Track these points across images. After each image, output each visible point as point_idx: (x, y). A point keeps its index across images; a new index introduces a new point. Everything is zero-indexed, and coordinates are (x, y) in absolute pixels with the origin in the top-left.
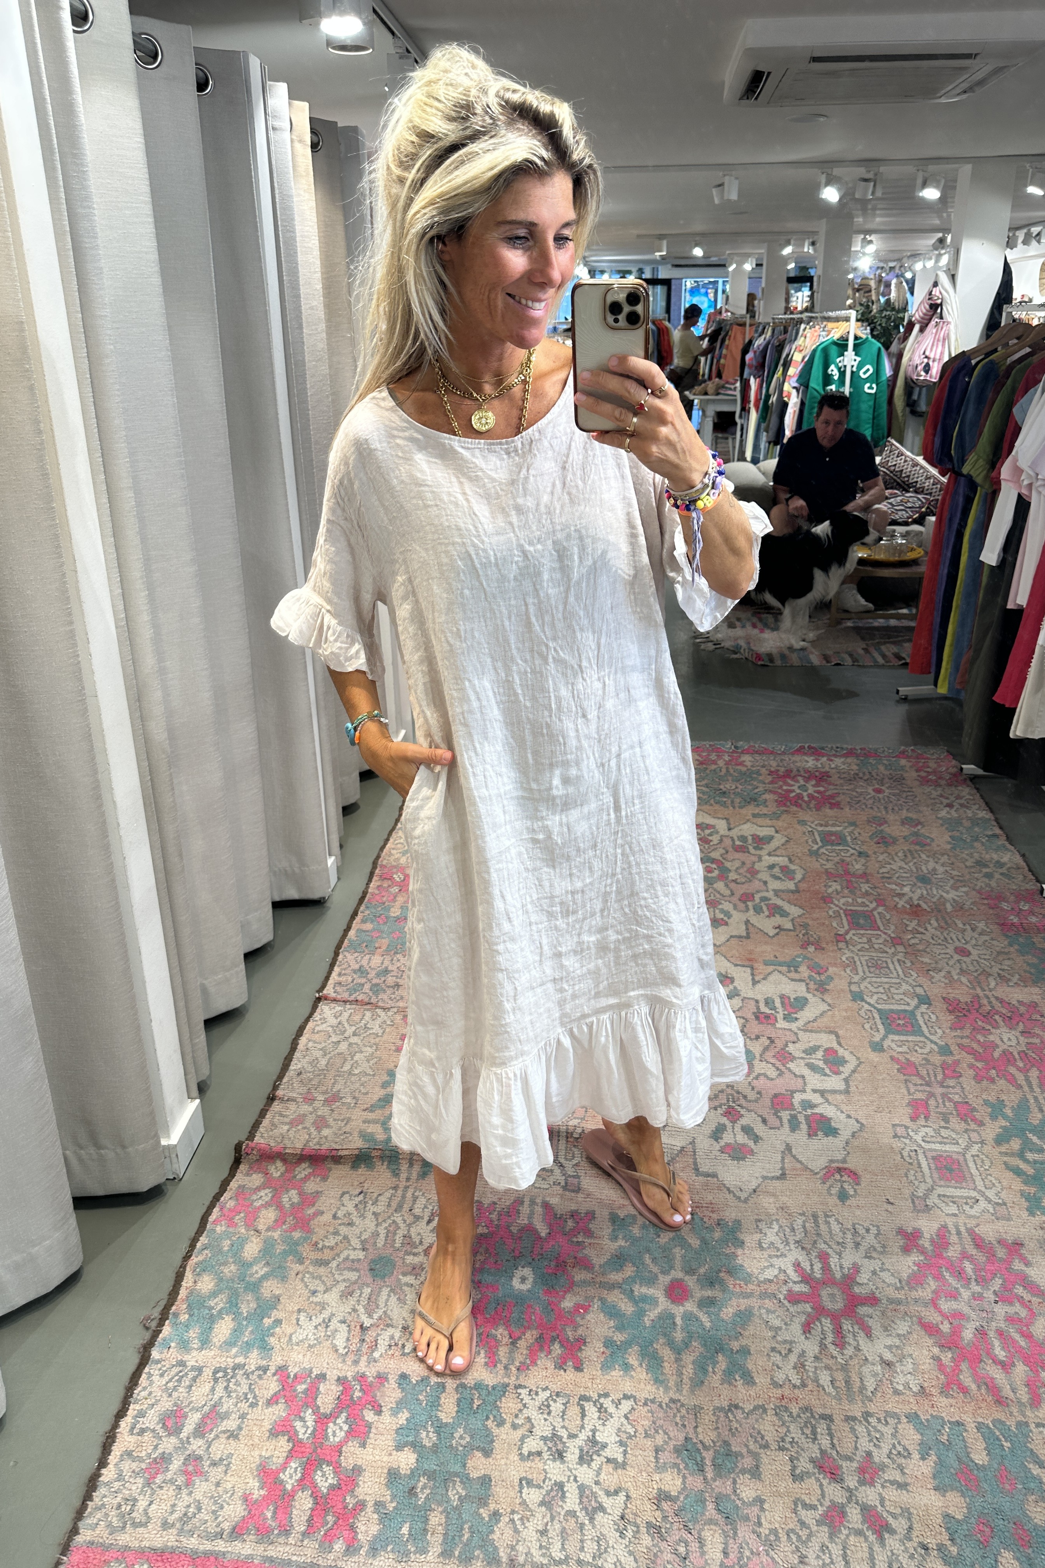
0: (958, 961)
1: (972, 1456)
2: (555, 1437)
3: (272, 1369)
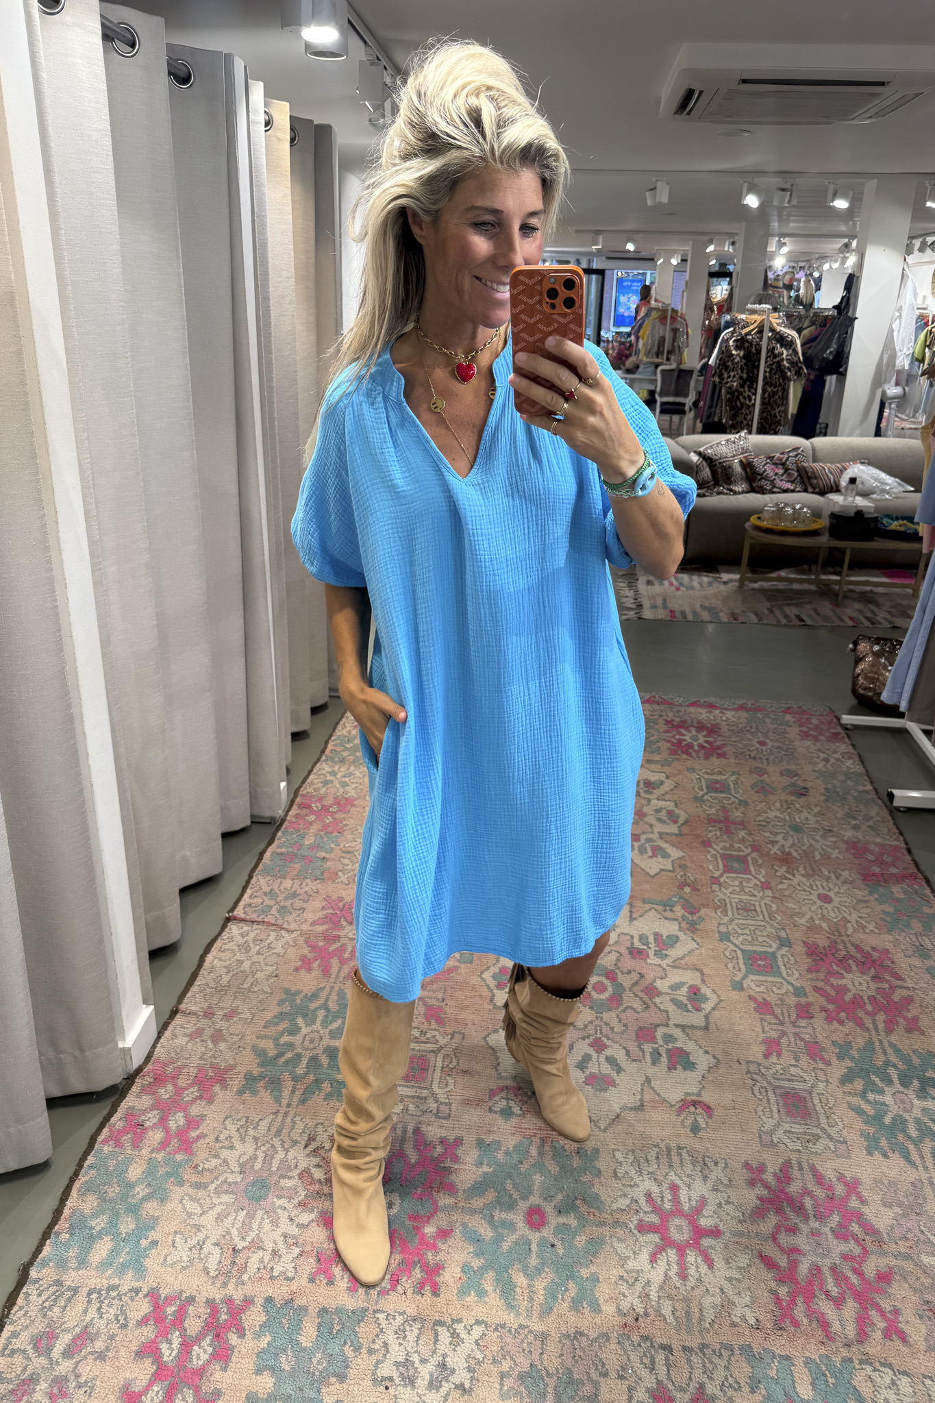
0: (821, 907)
1: (798, 1389)
2: (407, 1363)
3: (145, 1291)
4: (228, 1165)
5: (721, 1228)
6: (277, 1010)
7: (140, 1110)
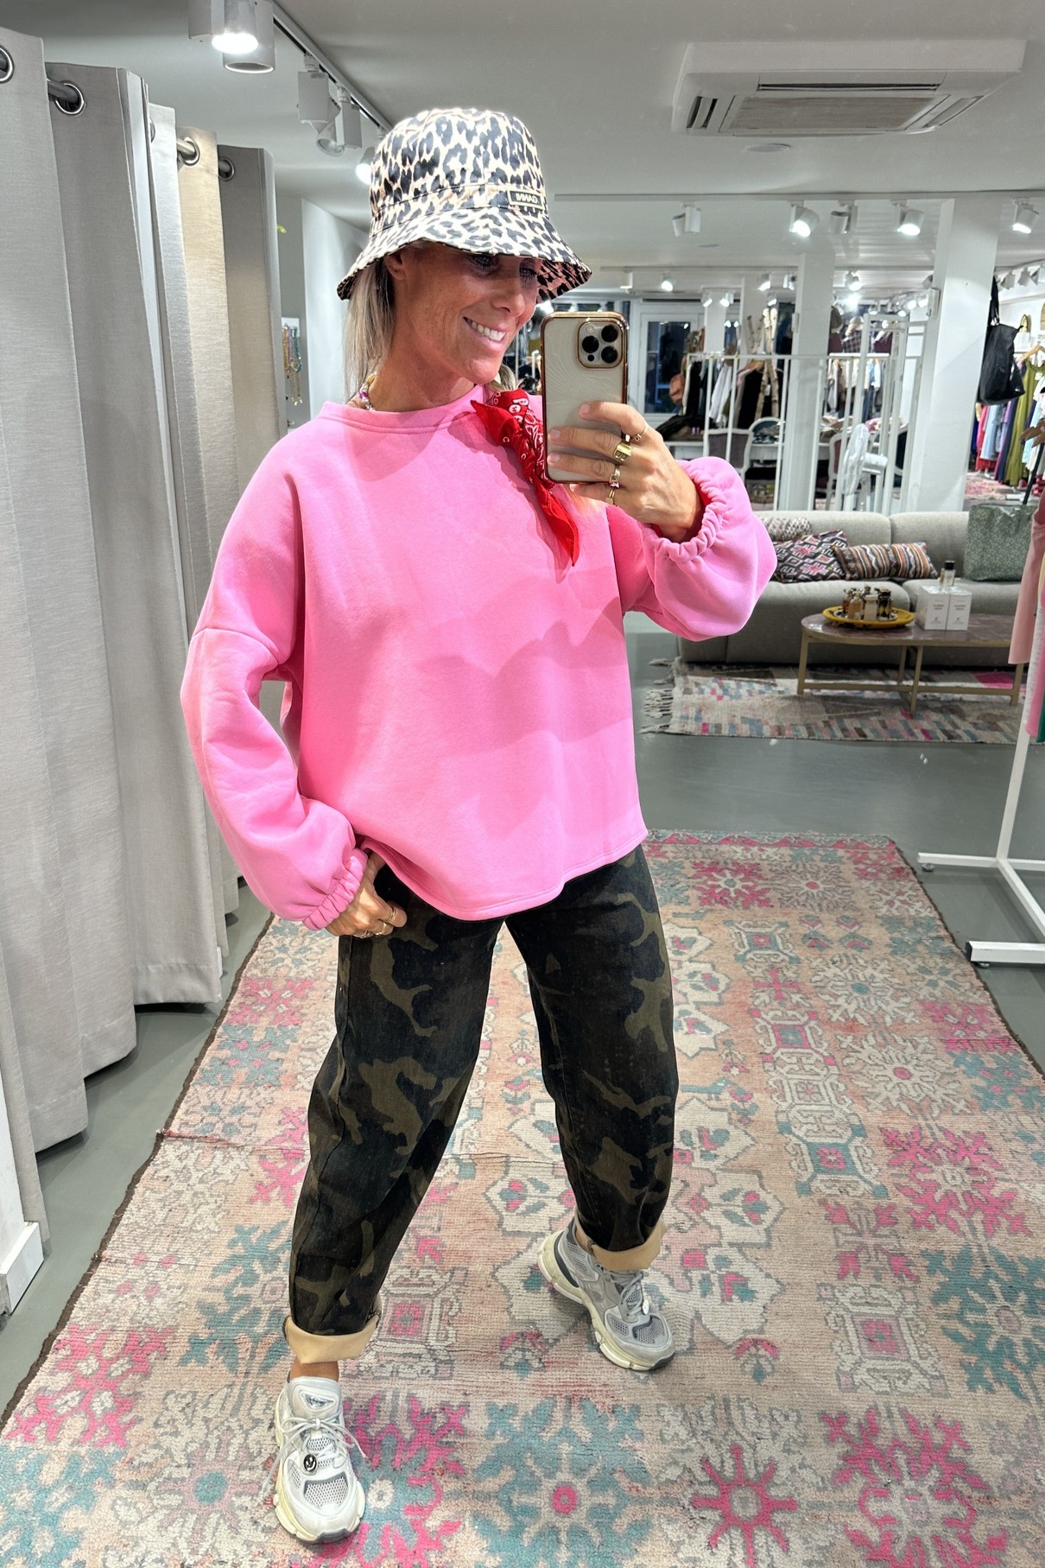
0: (898, 1084)
4: (172, 1456)
5: (796, 1498)
6: (230, 1252)
7: (54, 1392)
